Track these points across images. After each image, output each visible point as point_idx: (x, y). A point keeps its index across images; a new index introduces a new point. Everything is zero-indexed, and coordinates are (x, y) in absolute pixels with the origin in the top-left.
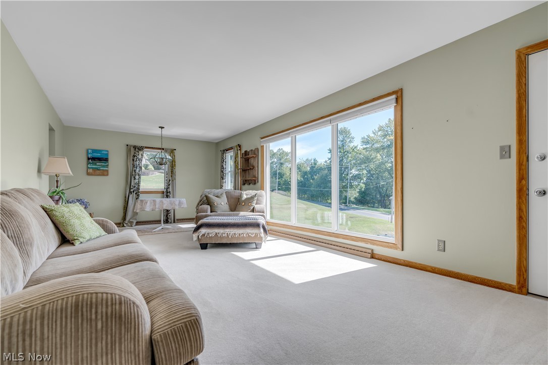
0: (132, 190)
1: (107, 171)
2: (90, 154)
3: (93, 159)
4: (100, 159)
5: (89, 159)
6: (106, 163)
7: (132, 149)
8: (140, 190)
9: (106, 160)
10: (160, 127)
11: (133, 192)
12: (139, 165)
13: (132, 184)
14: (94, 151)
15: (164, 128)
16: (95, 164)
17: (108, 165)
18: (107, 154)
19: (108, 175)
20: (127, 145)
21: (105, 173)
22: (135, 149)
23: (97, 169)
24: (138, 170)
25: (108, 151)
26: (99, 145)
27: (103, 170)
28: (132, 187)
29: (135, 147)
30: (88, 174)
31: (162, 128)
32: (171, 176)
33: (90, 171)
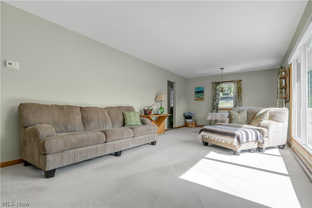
0: (214, 108)
1: (203, 98)
2: (196, 90)
3: (197, 92)
4: (200, 92)
5: (195, 92)
6: (202, 94)
7: (215, 84)
8: (219, 108)
9: (203, 92)
10: (221, 69)
11: (215, 109)
12: (218, 93)
13: (214, 104)
14: (198, 88)
15: (223, 69)
16: (198, 95)
17: (203, 95)
18: (203, 89)
19: (203, 100)
20: (212, 83)
21: (202, 99)
22: (216, 84)
23: (199, 97)
24: (217, 96)
25: (203, 87)
26: (200, 85)
27: (201, 97)
28: (214, 106)
29: (216, 83)
30: (196, 100)
31: (222, 69)
32: (238, 99)
33: (196, 98)
